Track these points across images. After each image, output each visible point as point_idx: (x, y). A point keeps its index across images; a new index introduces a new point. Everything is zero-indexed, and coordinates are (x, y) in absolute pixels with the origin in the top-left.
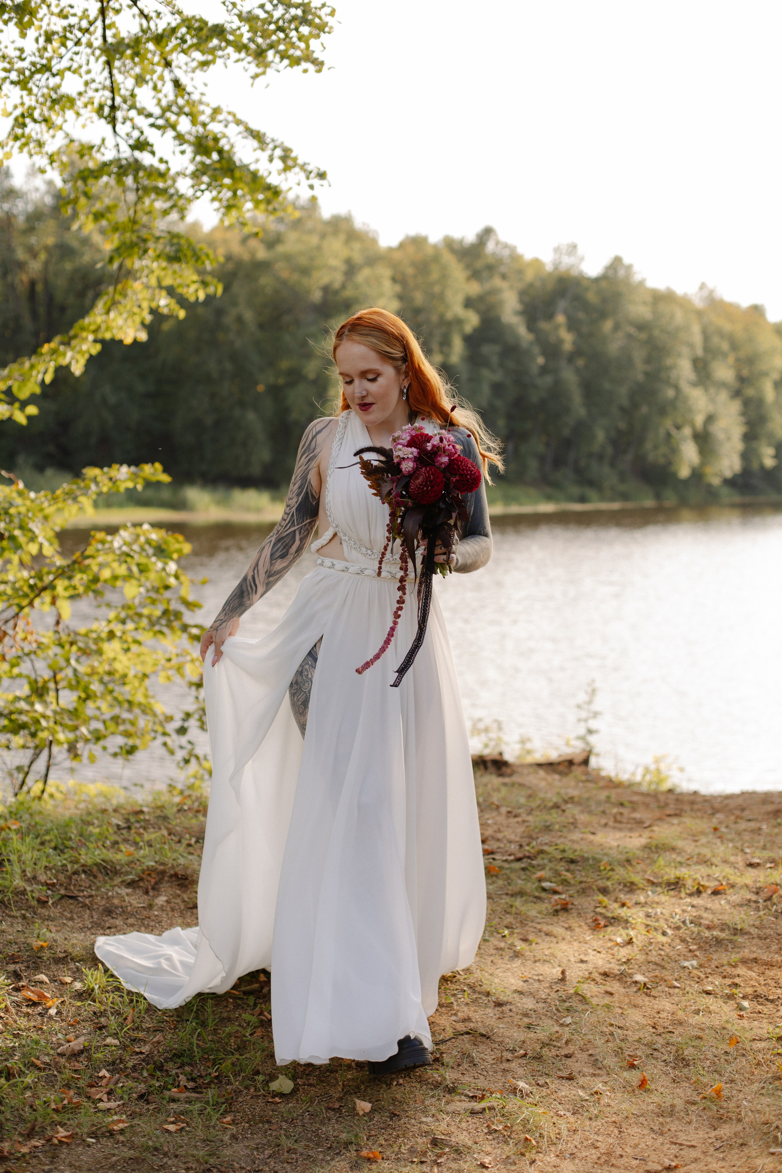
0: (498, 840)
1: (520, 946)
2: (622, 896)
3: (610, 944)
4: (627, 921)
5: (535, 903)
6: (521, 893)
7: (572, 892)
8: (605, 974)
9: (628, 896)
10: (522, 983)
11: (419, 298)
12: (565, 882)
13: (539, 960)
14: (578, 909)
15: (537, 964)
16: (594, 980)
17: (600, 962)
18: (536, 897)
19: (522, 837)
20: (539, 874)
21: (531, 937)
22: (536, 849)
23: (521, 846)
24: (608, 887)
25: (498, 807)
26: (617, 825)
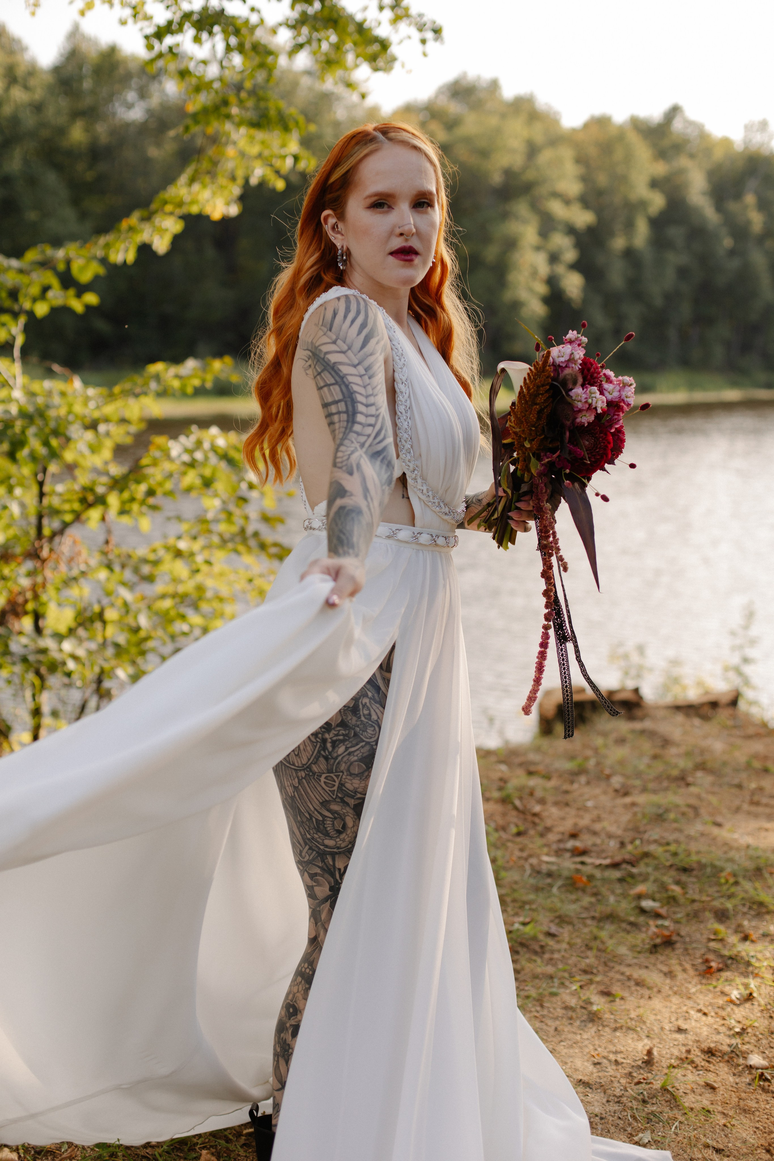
0: (595, 833)
1: (599, 1004)
2: (746, 923)
3: (721, 1001)
4: (748, 964)
5: (628, 932)
6: (611, 917)
7: (679, 916)
8: (710, 1052)
9: (754, 923)
10: (591, 1068)
11: (602, 180)
12: (672, 900)
13: (621, 1027)
14: (685, 943)
15: (618, 1034)
16: (692, 1062)
17: (705, 1031)
18: (632, 924)
19: (626, 830)
20: (641, 888)
21: (616, 989)
22: (640, 850)
23: (622, 844)
24: (727, 910)
25: (608, 777)
26: (753, 809)
